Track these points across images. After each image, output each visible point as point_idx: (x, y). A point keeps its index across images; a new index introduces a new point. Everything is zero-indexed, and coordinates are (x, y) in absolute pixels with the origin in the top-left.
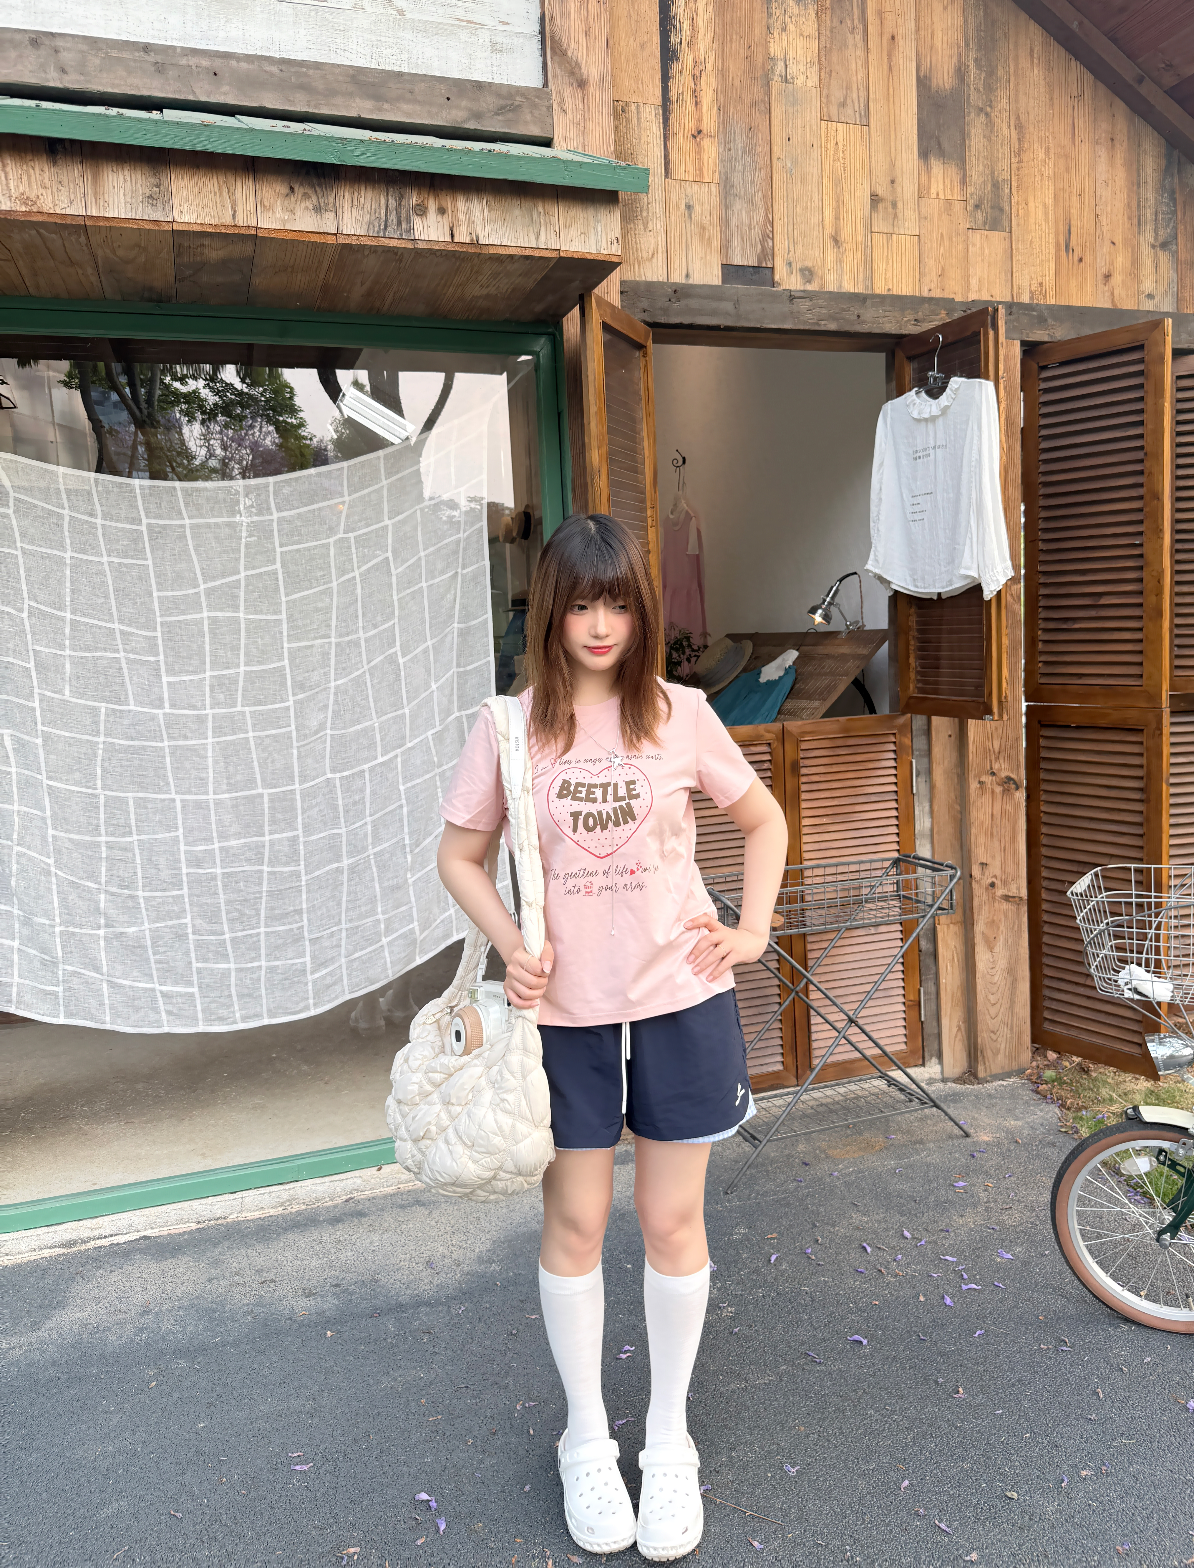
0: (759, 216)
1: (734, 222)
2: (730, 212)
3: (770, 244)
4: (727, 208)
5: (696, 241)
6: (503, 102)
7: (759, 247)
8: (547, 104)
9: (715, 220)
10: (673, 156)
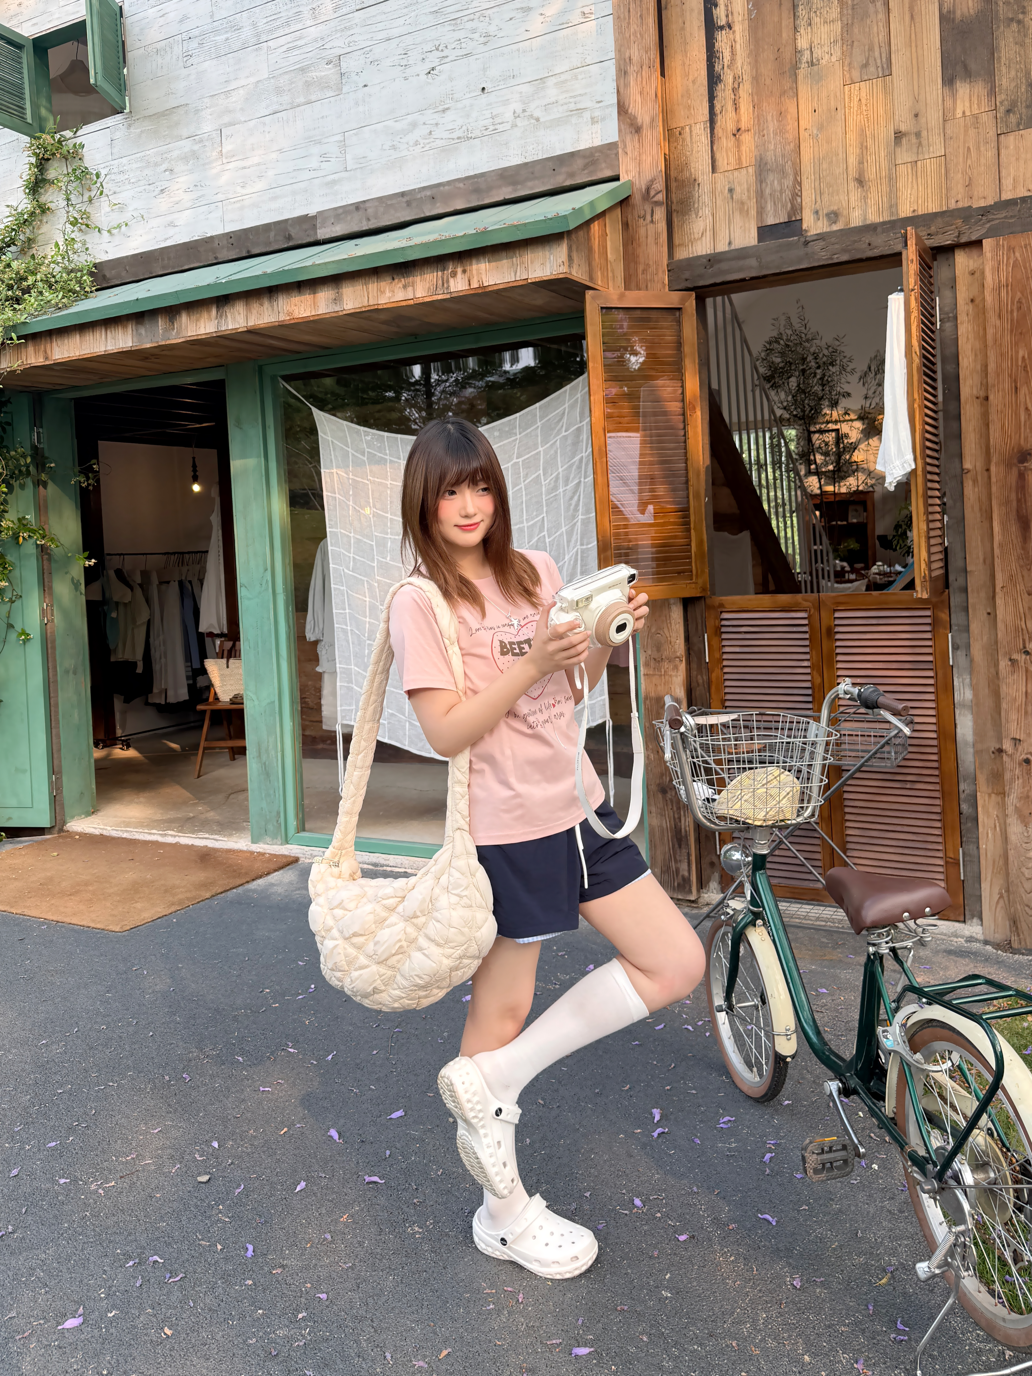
0: (788, 182)
1: (767, 191)
2: (763, 185)
3: (799, 200)
4: (761, 183)
5: (737, 215)
6: (587, 161)
7: (789, 205)
8: (615, 152)
9: (752, 194)
10: (718, 156)
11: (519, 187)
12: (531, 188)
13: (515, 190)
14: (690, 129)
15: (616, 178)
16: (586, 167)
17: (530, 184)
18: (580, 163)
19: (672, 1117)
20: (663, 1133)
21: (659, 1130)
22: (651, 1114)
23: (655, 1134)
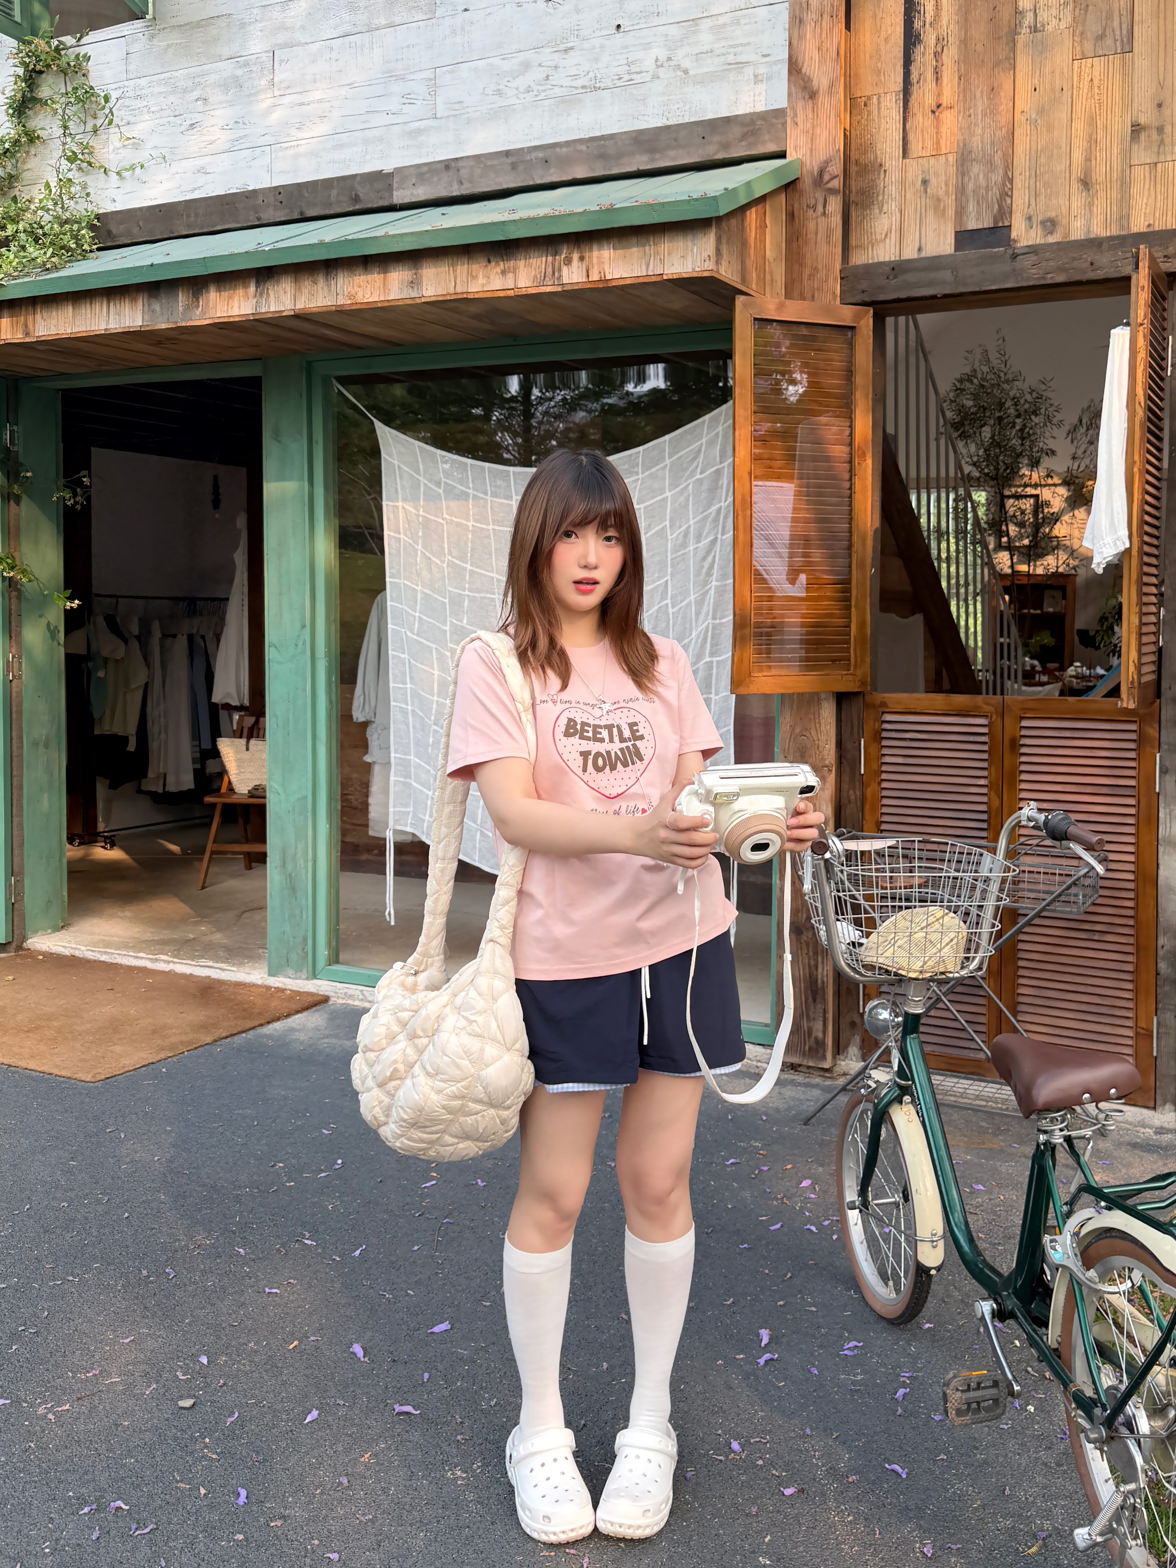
0: (997, 177)
1: (970, 187)
2: (966, 178)
3: (1009, 201)
4: (963, 175)
5: (931, 213)
6: (745, 129)
7: (996, 206)
8: (782, 121)
9: (951, 189)
10: (911, 137)
11: (658, 156)
12: (674, 159)
13: (653, 160)
14: (879, 99)
15: (782, 155)
16: (744, 136)
17: (672, 153)
18: (736, 131)
19: (784, 1340)
20: (772, 1360)
21: (767, 1356)
22: (758, 1335)
23: (762, 1361)
